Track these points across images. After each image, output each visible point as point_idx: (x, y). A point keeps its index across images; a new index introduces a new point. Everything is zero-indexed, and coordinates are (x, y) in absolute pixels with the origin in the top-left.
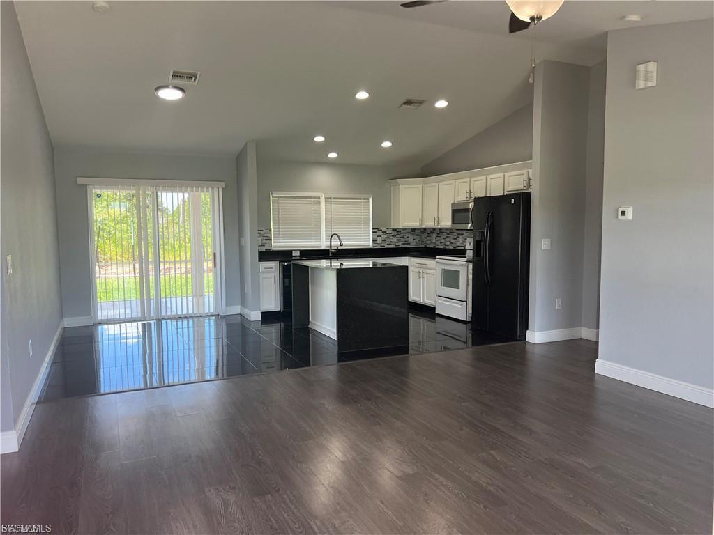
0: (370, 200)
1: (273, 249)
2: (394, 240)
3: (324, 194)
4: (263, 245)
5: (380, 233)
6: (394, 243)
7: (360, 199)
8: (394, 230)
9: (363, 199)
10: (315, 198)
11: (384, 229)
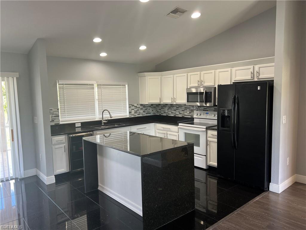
0: (127, 86)
1: (61, 123)
2: (142, 111)
3: (97, 82)
4: (53, 121)
5: (133, 108)
6: (142, 113)
7: (120, 85)
8: (141, 105)
9: (122, 85)
10: (90, 85)
11: (135, 105)
